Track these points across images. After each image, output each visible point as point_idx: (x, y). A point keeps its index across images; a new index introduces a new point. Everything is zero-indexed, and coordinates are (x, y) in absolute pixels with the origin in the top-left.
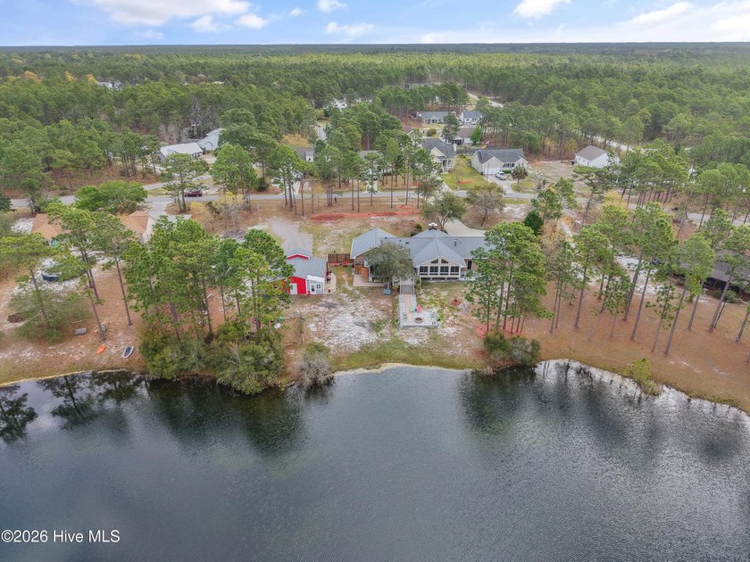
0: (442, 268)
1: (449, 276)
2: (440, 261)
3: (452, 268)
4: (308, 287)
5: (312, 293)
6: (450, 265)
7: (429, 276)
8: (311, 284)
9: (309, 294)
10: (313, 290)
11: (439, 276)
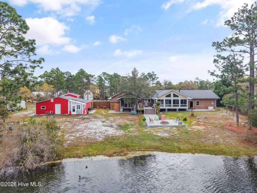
0: (174, 101)
1: (180, 107)
2: (172, 95)
3: (182, 101)
4: (70, 108)
5: (73, 113)
6: (180, 99)
7: (164, 107)
8: (72, 105)
9: (70, 114)
10: (74, 110)
11: (172, 107)
